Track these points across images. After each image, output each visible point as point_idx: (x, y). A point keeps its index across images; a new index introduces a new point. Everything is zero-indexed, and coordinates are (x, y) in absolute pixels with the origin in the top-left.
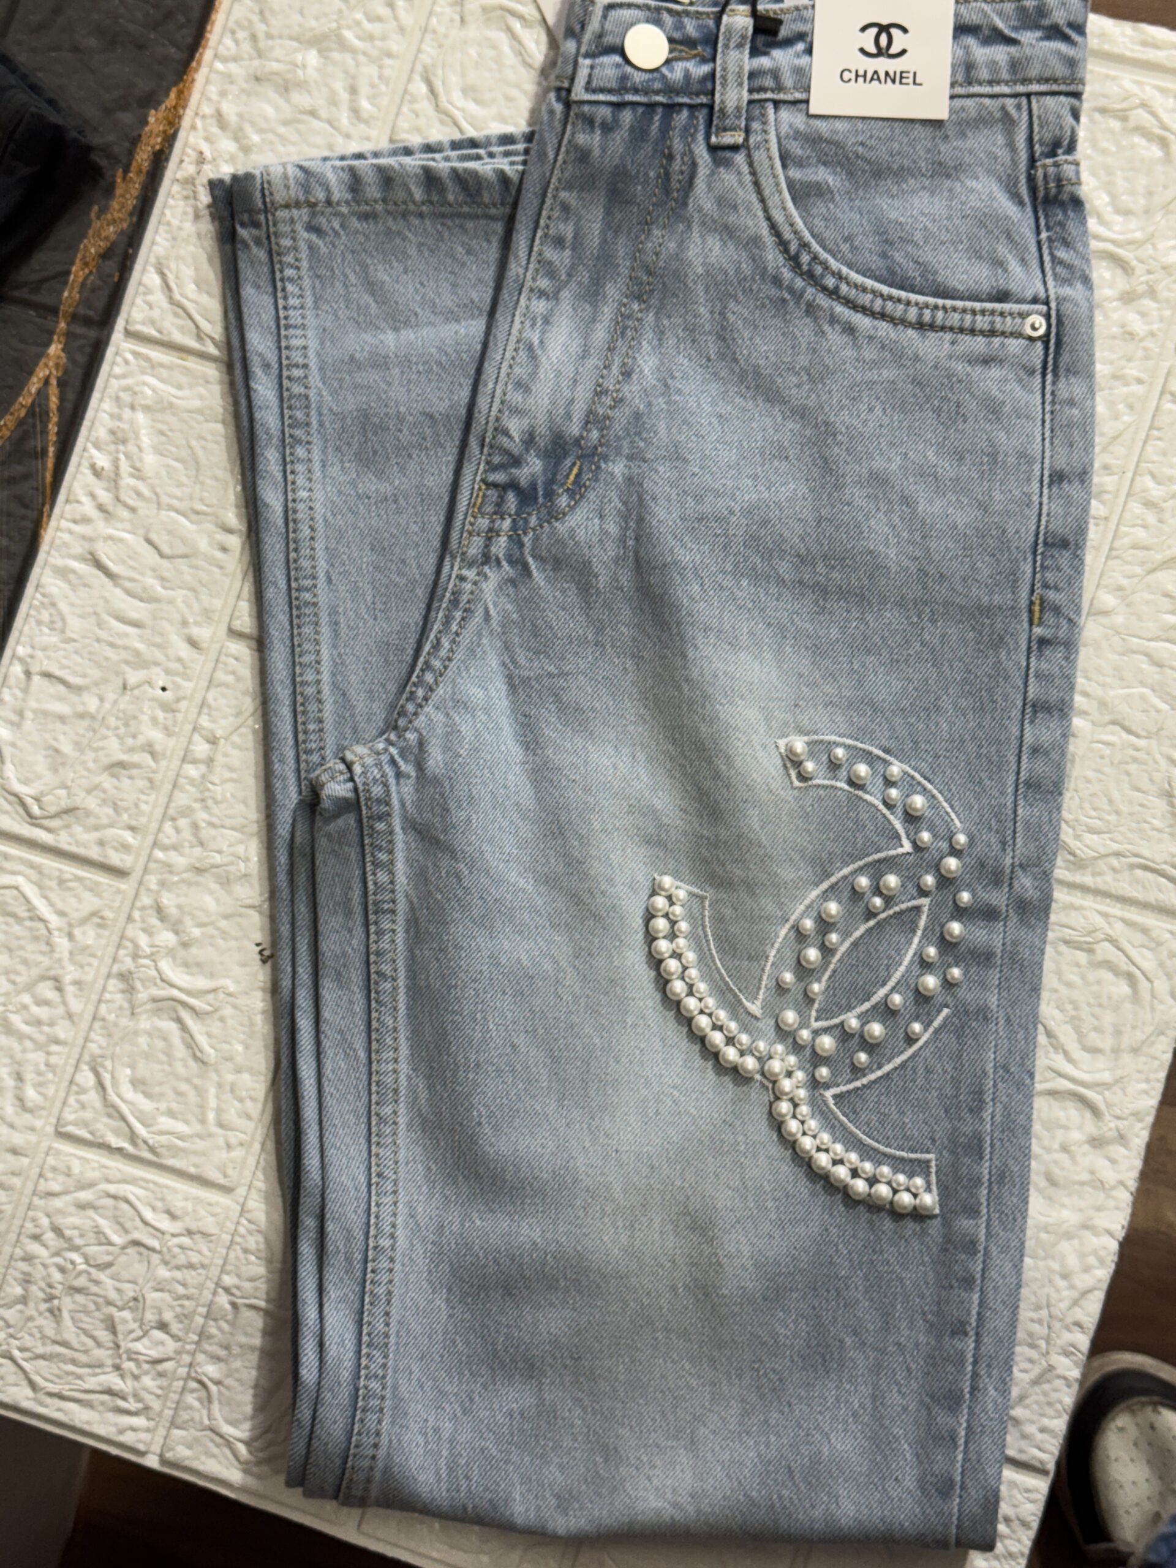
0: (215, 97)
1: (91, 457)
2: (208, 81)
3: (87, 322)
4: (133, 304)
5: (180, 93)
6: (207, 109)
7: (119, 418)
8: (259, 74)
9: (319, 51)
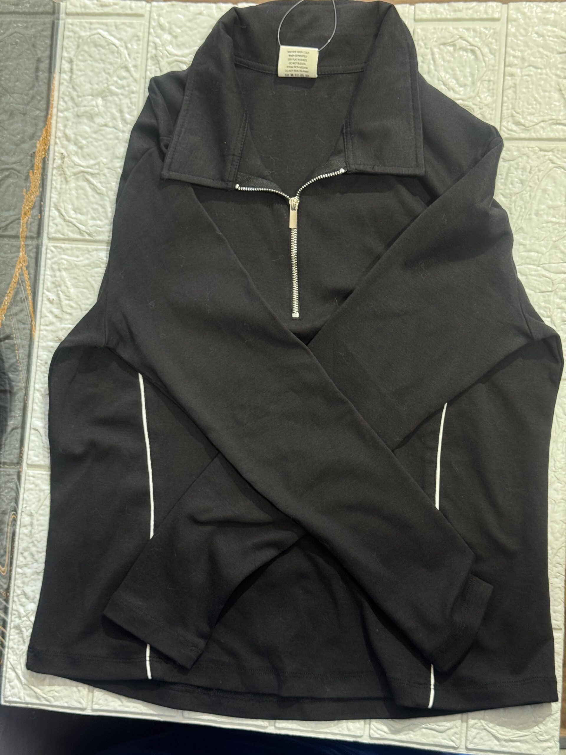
0: (62, 128)
1: (47, 296)
2: (57, 122)
3: (32, 238)
4: (48, 225)
5: (47, 130)
6: (59, 134)
7: (55, 276)
8: (79, 114)
9: (102, 98)
